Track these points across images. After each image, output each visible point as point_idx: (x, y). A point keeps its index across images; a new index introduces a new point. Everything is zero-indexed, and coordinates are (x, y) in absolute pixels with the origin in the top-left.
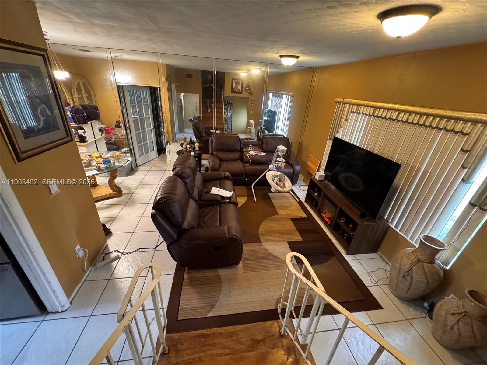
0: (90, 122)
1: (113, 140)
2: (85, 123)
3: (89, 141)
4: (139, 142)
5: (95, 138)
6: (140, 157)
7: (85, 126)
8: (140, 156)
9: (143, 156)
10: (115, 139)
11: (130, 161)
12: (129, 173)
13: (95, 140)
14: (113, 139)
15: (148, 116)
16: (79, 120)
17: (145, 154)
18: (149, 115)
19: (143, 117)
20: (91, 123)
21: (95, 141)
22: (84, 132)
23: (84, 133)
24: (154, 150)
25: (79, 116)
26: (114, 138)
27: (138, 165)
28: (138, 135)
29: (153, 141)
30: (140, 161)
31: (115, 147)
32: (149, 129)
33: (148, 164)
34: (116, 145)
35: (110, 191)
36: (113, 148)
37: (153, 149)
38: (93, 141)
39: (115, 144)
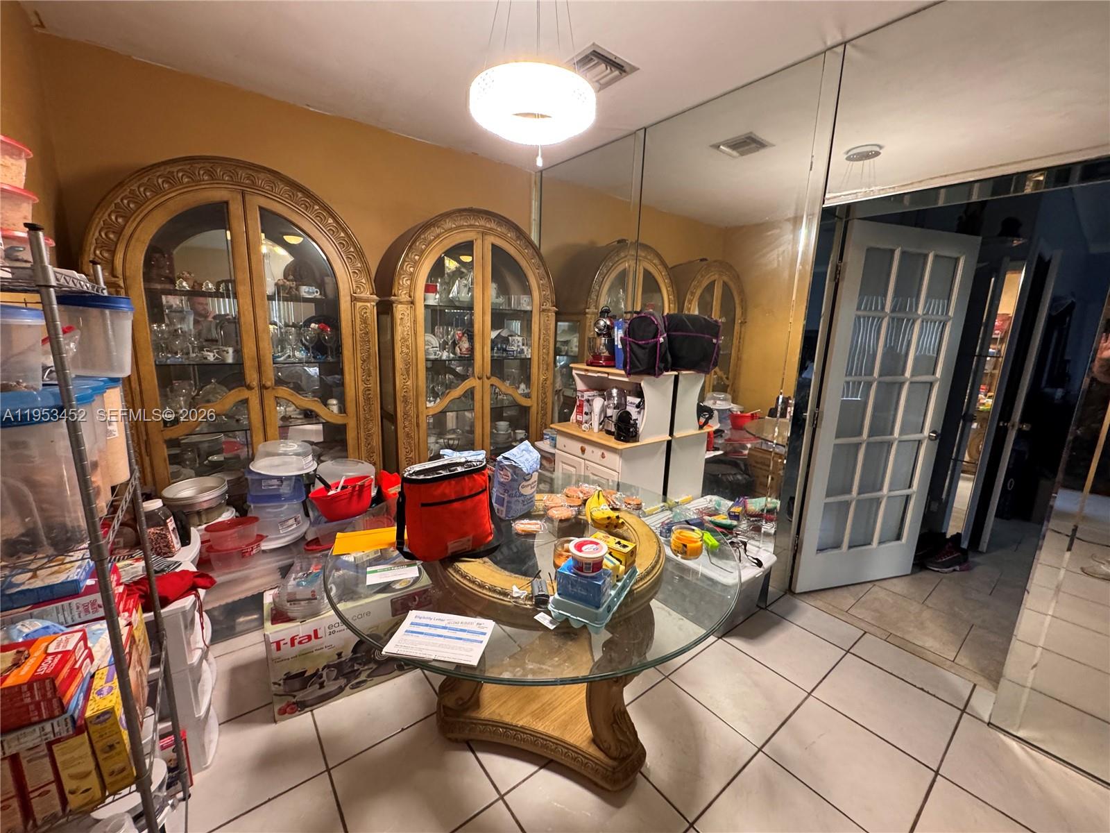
0: (676, 373)
1: (746, 452)
2: (652, 370)
3: (645, 440)
4: (839, 486)
5: (671, 434)
6: (821, 555)
7: (649, 383)
8: (820, 550)
9: (836, 552)
10: (753, 453)
11: (766, 565)
12: (741, 618)
13: (670, 438)
14: (744, 447)
15: (928, 378)
16: (634, 359)
17: (850, 547)
18: (934, 373)
19: (900, 379)
20: (677, 378)
21: (669, 443)
22: (640, 406)
23: (638, 406)
24: (899, 537)
25: (640, 342)
26: (749, 446)
27: (800, 587)
28: (845, 455)
29: (908, 498)
30: (812, 570)
31: (739, 477)
32: (905, 437)
33: (846, 599)
34: (746, 472)
35: (579, 734)
36: (731, 478)
37: (895, 530)
38: (661, 443)
39: (743, 468)
